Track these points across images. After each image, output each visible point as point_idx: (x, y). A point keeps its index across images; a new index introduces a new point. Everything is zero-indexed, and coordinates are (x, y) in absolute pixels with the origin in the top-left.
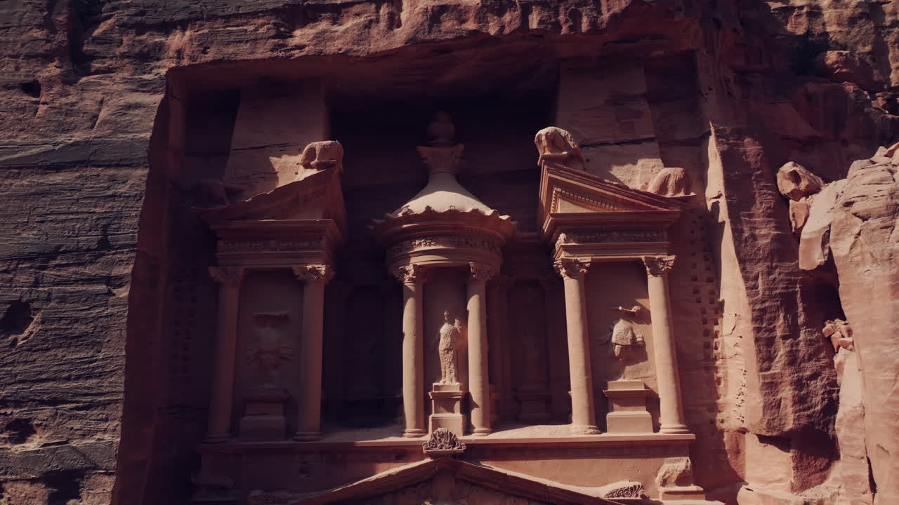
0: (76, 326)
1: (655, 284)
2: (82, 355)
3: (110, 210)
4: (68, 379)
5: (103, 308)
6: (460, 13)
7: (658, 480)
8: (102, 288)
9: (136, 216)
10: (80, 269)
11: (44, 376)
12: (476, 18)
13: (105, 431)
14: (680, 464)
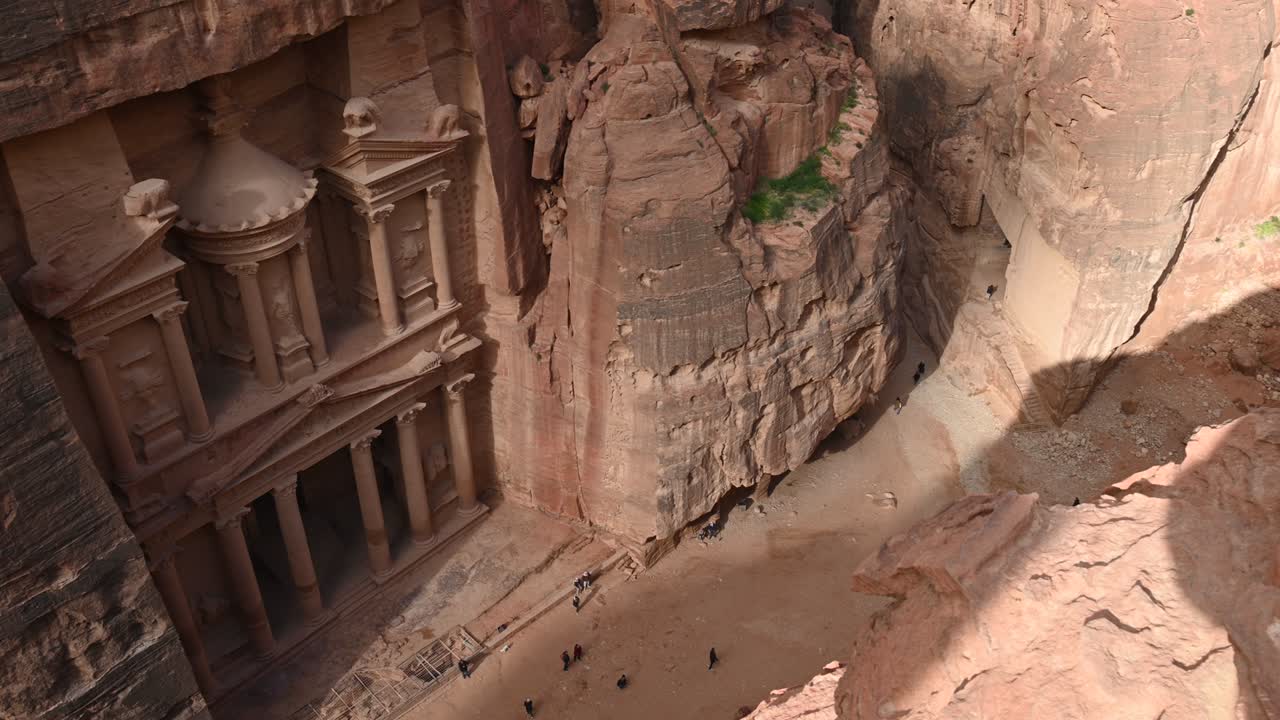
0: (47, 486)
1: (433, 205)
2: (68, 501)
3: (12, 375)
4: (68, 522)
5: (63, 460)
6: (276, 16)
7: (440, 341)
8: (52, 444)
9: (43, 368)
10: (20, 442)
11: (47, 533)
12: (295, 19)
13: (119, 537)
14: (454, 325)
